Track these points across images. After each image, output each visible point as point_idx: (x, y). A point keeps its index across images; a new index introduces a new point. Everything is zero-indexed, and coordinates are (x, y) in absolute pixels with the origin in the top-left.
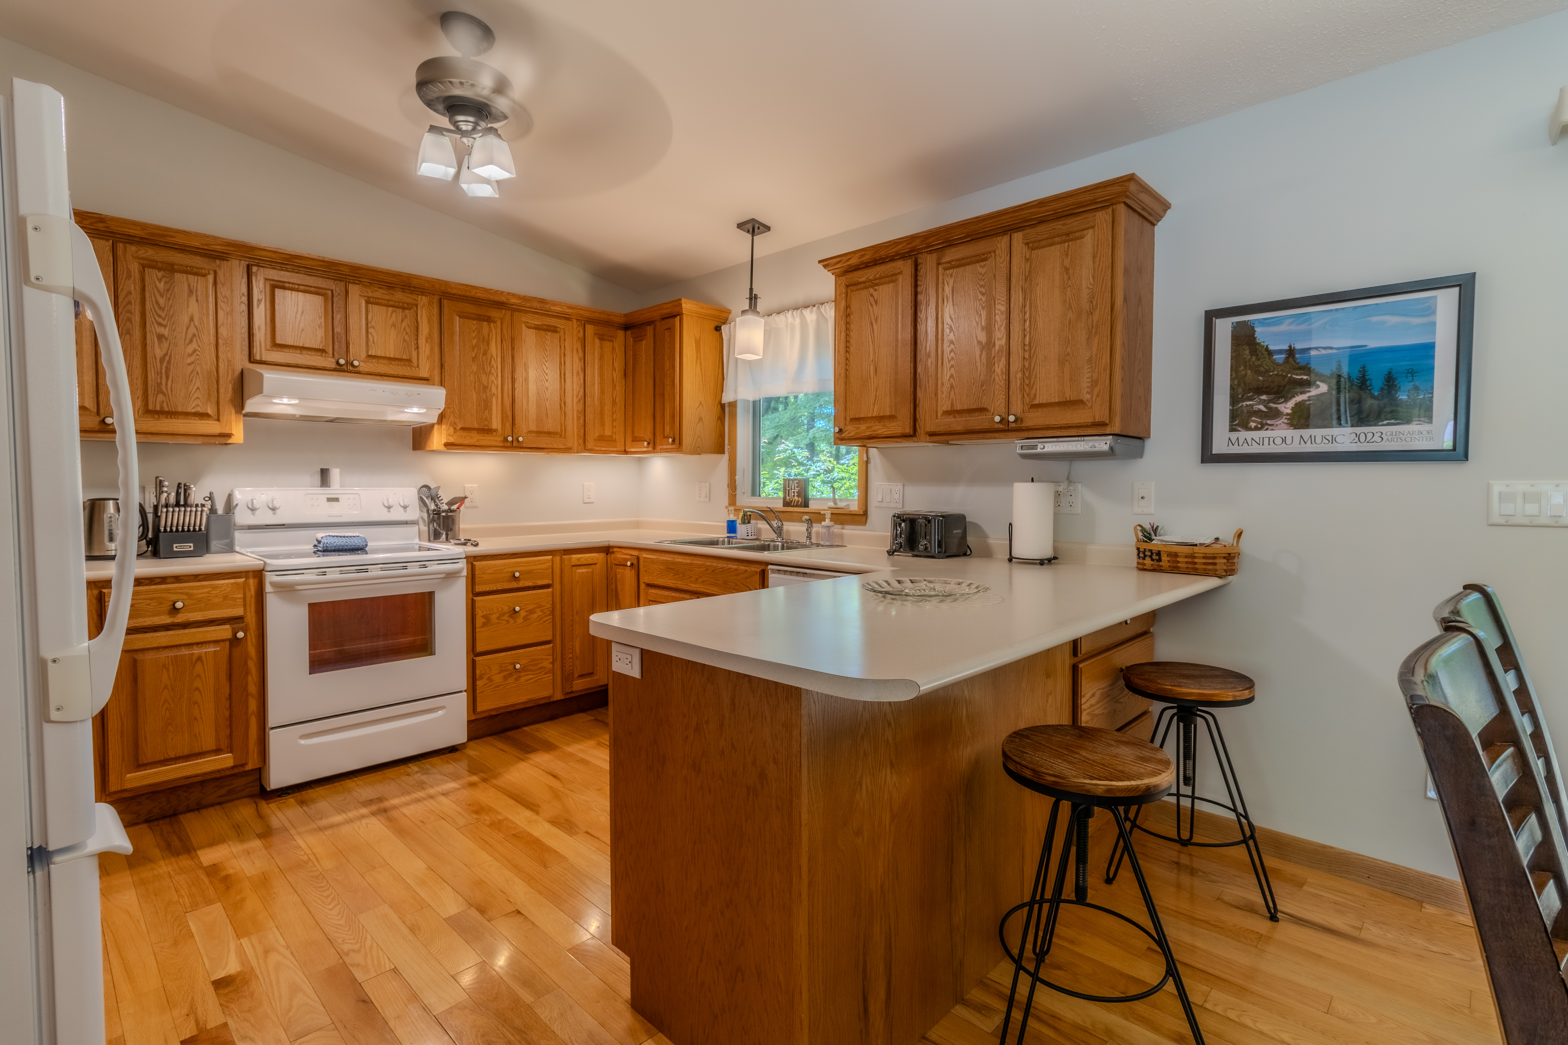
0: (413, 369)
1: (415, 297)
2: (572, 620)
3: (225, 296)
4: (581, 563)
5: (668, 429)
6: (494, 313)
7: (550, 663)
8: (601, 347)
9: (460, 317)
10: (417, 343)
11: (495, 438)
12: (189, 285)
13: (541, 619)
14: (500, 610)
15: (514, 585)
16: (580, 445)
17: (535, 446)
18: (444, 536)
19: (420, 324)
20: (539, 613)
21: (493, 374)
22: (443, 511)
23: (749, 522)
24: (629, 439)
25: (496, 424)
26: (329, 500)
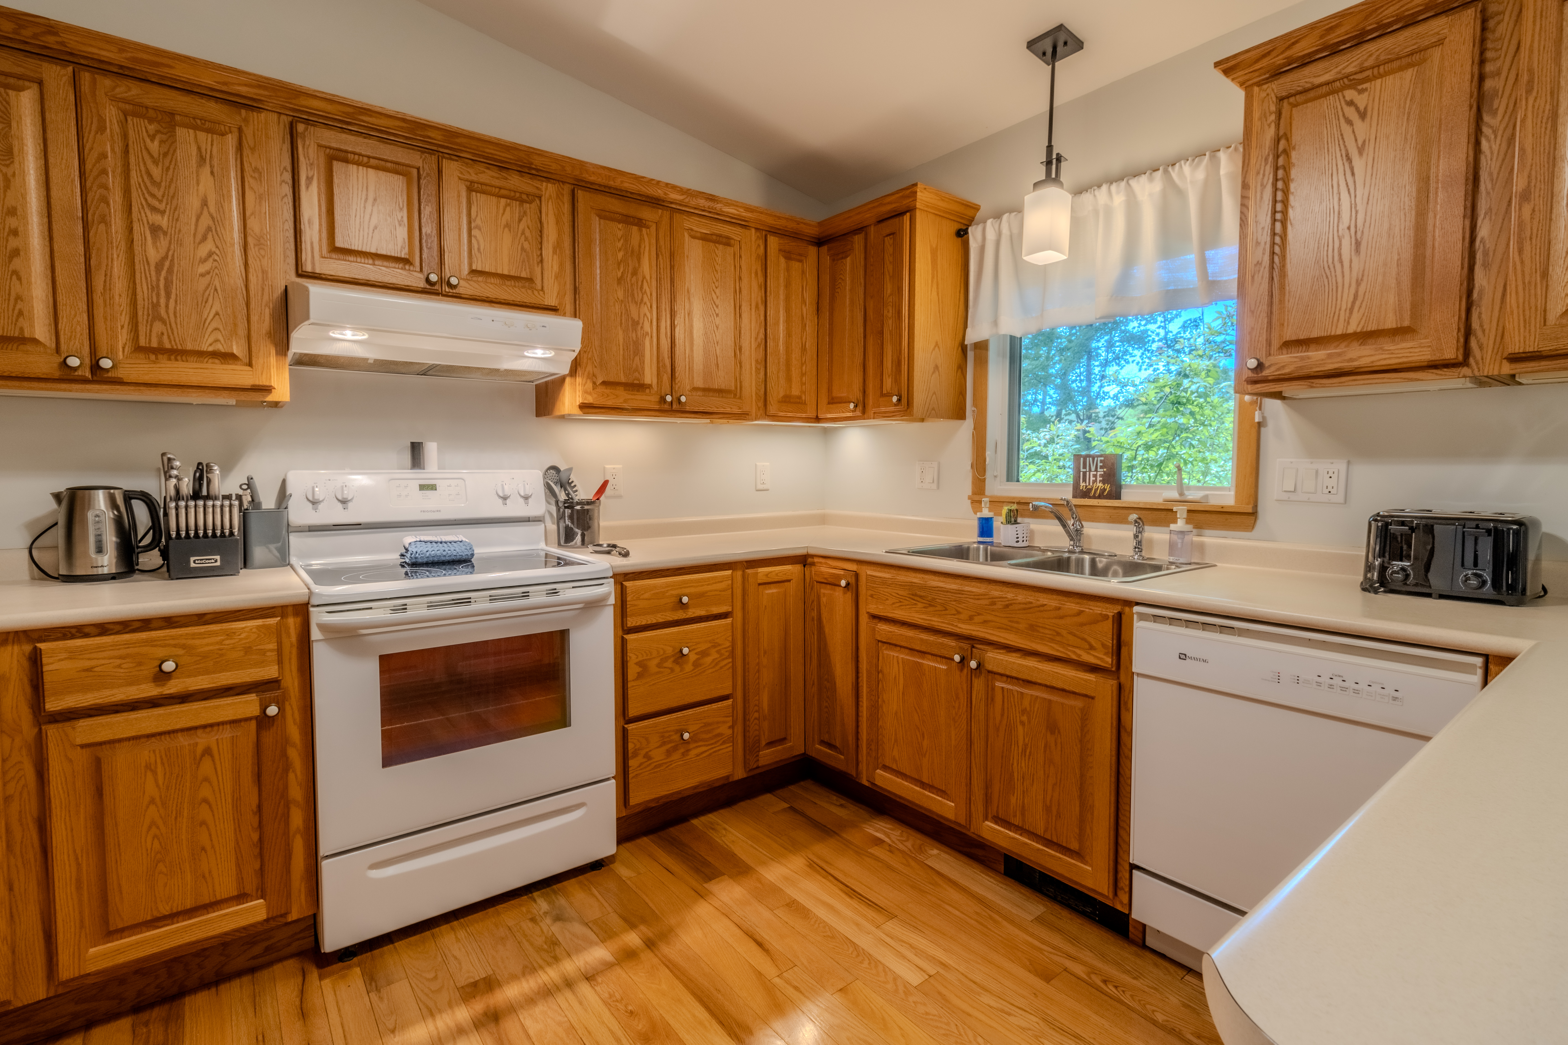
0: (536, 293)
1: (537, 183)
2: (758, 664)
3: (256, 168)
4: (770, 580)
5: (888, 383)
6: (647, 214)
7: (730, 727)
8: (788, 269)
9: (600, 217)
10: (541, 254)
11: (649, 398)
12: (199, 148)
13: (717, 664)
14: (661, 653)
15: (680, 615)
16: (759, 408)
17: (701, 409)
18: (578, 538)
19: (545, 225)
20: (714, 655)
21: (645, 303)
22: (578, 504)
23: (1017, 521)
24: (824, 400)
25: (649, 376)
26: (422, 487)
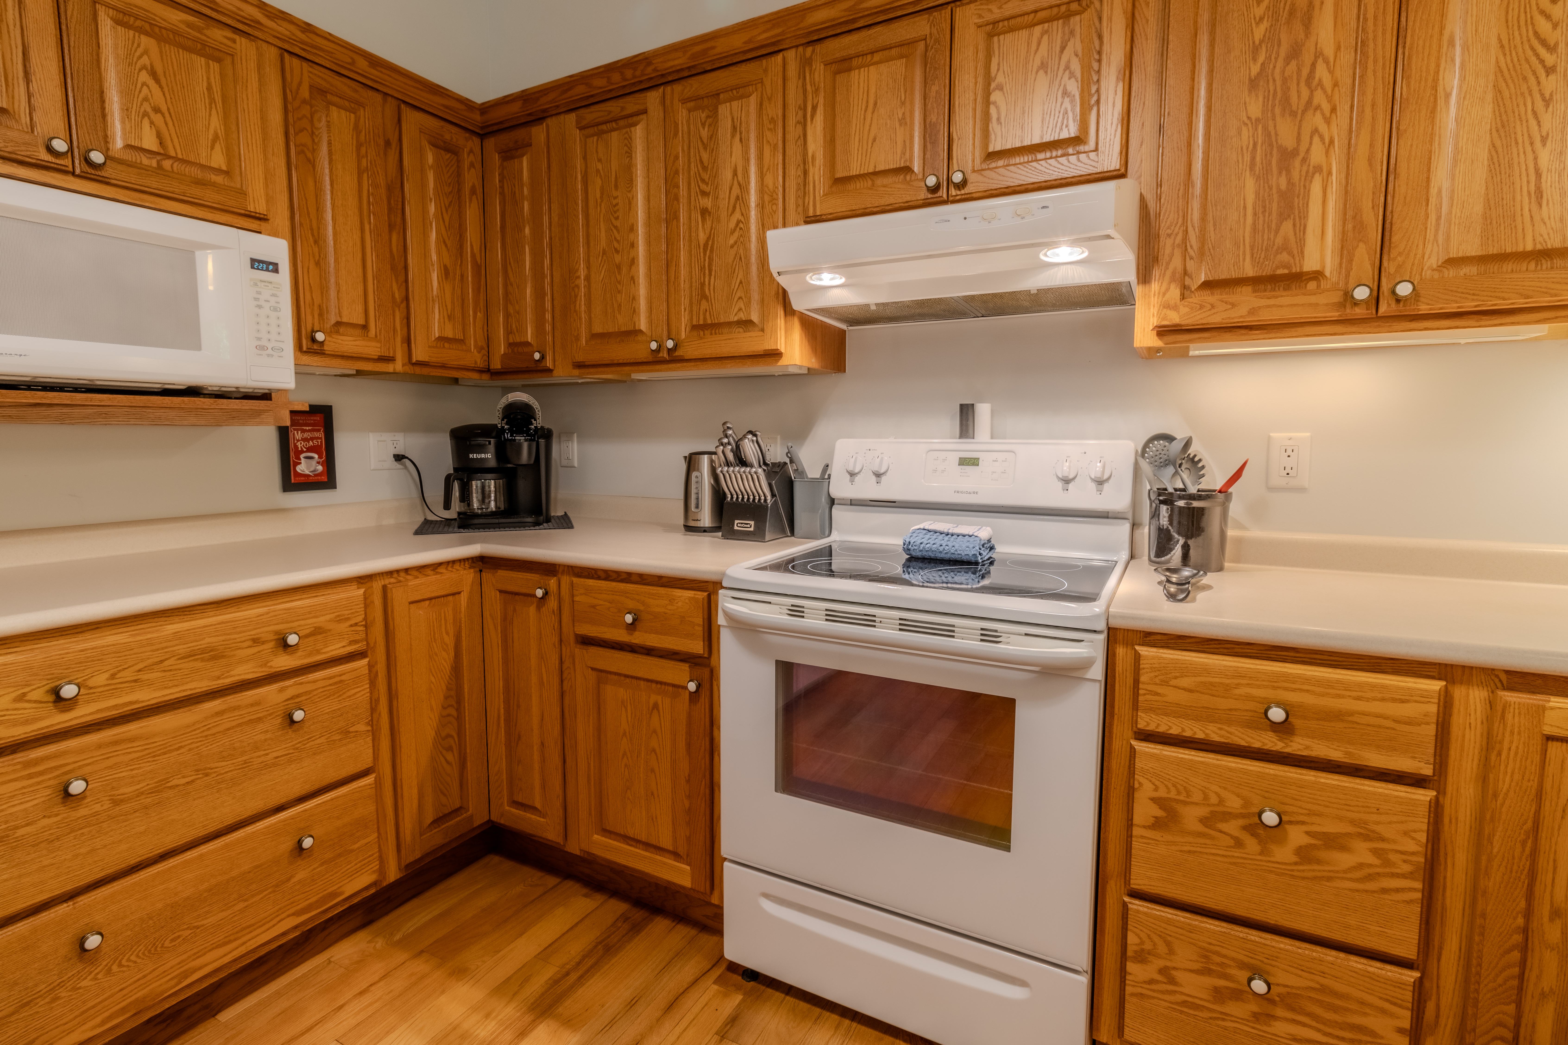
0: (1085, 157)
11: (1313, 299)
12: (733, 119)
13: (1373, 878)
14: (1214, 800)
19: (1106, 39)
20: (1366, 854)
25: (1318, 255)
26: (963, 462)
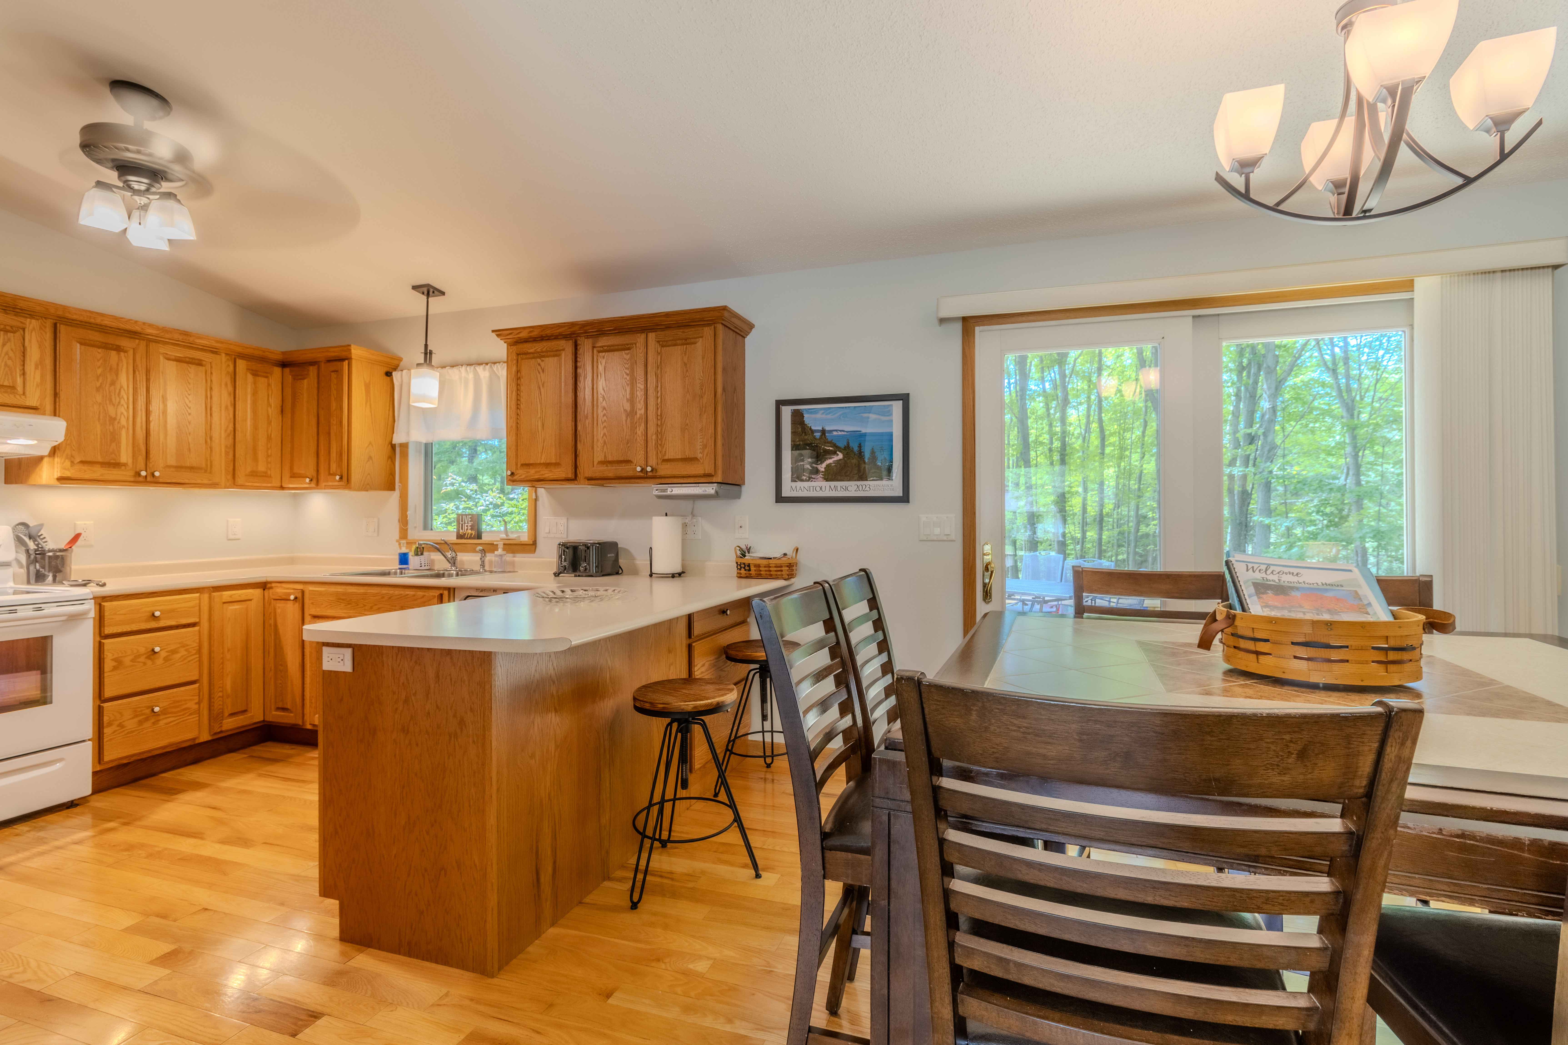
0: (18, 397)
1: (22, 320)
2: (222, 658)
4: (233, 600)
5: (334, 467)
6: (124, 343)
7: (196, 703)
8: (255, 383)
9: (81, 344)
10: (24, 369)
13: (185, 659)
14: (135, 651)
15: (153, 625)
16: (228, 480)
17: (174, 481)
18: (50, 578)
19: (28, 349)
20: (183, 652)
21: (122, 405)
22: (49, 551)
23: (422, 554)
24: (287, 474)
25: (125, 456)
